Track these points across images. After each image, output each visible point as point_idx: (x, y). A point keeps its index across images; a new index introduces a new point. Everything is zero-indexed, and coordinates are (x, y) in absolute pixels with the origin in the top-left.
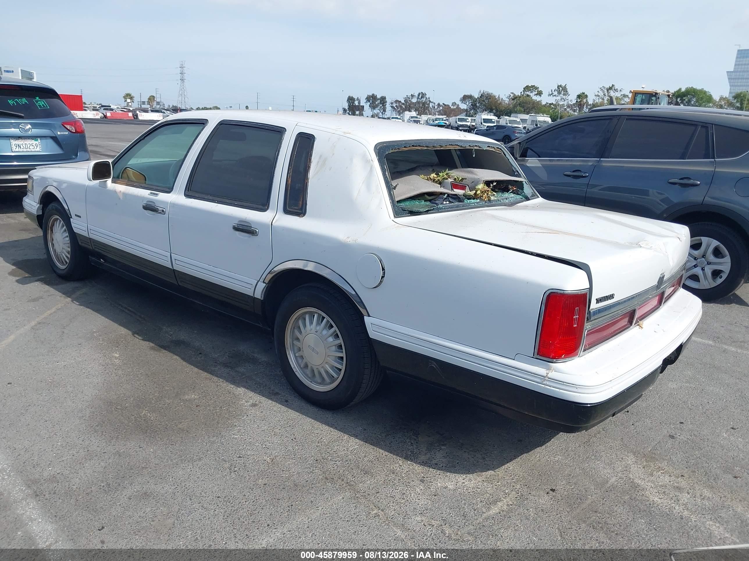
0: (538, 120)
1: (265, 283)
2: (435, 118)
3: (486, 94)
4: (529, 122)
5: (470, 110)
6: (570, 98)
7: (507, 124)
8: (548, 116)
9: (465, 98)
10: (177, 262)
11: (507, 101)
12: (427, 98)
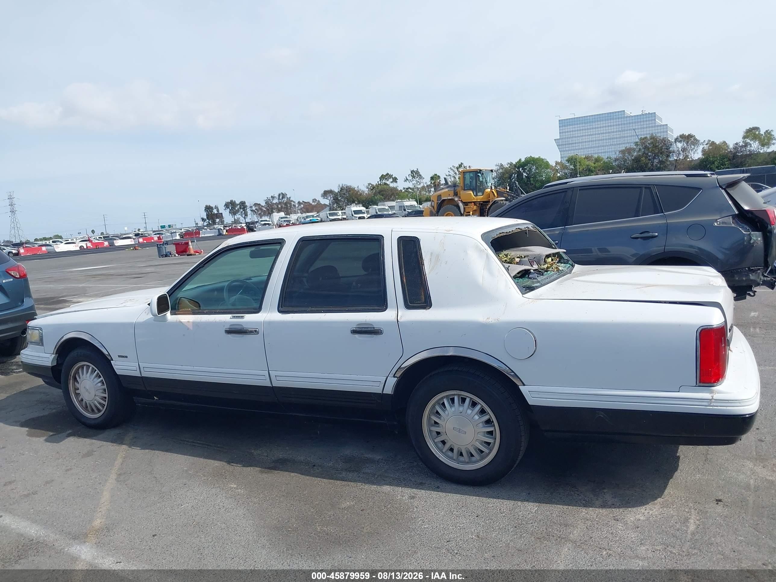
0: (405, 205)
1: (397, 377)
2: (305, 215)
3: (345, 187)
4: (397, 208)
5: (333, 204)
6: (424, 181)
7: (377, 213)
8: (414, 200)
9: (326, 194)
10: (278, 378)
11: (366, 191)
12: (288, 198)
